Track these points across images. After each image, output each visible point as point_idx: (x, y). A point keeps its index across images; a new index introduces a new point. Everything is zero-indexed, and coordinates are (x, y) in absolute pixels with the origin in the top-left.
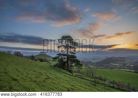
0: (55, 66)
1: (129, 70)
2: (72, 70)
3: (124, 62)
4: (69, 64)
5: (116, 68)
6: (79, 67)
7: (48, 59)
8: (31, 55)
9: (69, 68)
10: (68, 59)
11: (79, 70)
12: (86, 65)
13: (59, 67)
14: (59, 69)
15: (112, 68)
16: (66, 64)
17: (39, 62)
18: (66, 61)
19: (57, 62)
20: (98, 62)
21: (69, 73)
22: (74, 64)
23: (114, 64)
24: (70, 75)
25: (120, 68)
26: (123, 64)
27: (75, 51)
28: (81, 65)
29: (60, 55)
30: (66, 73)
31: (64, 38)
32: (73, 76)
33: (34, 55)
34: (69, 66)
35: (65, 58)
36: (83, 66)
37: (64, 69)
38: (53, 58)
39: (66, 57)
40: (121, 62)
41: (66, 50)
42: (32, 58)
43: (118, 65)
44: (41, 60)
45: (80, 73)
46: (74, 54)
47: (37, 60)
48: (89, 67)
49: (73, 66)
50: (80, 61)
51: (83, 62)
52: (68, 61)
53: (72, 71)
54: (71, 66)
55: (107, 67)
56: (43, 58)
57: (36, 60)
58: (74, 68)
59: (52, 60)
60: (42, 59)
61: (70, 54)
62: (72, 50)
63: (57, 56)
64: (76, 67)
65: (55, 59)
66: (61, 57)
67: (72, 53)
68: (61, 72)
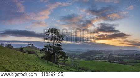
0: (42, 58)
1: (105, 61)
2: (58, 62)
3: (102, 54)
4: (56, 56)
5: (96, 59)
6: (65, 59)
7: (35, 51)
8: (20, 47)
9: (56, 60)
10: (54, 51)
11: (64, 62)
12: (71, 57)
13: (46, 59)
14: (46, 61)
15: (93, 60)
17: (27, 54)
18: (52, 53)
19: (45, 54)
20: (81, 55)
21: (55, 65)
22: (60, 56)
23: (94, 56)
24: (57, 67)
25: (98, 59)
26: (100, 56)
27: (61, 43)
28: (67, 57)
30: (52, 65)
31: (51, 30)
32: (59, 67)
33: (23, 47)
34: (56, 58)
35: (51, 50)
36: (68, 58)
37: (51, 61)
38: (41, 50)
39: (52, 49)
40: (100, 54)
41: (53, 42)
42: (21, 50)
43: (97, 57)
44: (30, 52)
45: (65, 65)
46: (60, 46)
47: (26, 52)
48: (74, 59)
49: (59, 58)
50: (65, 54)
51: (68, 54)
52: (54, 53)
53: (58, 63)
54: (58, 58)
55: (89, 59)
56: (31, 50)
57: (25, 52)
58: (60, 59)
60: (30, 51)
61: (57, 46)
62: (58, 42)
63: (44, 48)
64: (62, 59)
65: (42, 51)
66: (47, 49)
67: (58, 45)
68: (48, 64)
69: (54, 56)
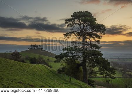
0: (59, 71)
2: (93, 79)
4: (88, 68)
6: (108, 75)
7: (46, 58)
8: (13, 51)
9: (88, 76)
11: (108, 81)
12: (123, 72)
13: (67, 74)
14: (68, 78)
16: (81, 68)
17: (28, 64)
18: (80, 62)
19: (64, 64)
22: (96, 69)
27: (98, 42)
28: (113, 71)
29: (69, 49)
31: (76, 16)
33: (18, 51)
34: (88, 72)
35: (79, 57)
36: (116, 72)
37: (77, 78)
38: (57, 57)
39: (81, 54)
41: (81, 40)
42: (16, 56)
44: (33, 61)
46: (98, 47)
47: (25, 61)
49: (95, 73)
50: (109, 63)
51: (116, 64)
52: (84, 61)
53: (94, 82)
54: (92, 72)
56: (37, 56)
57: (23, 61)
58: (98, 75)
59: (54, 59)
60: (35, 58)
62: (92, 40)
63: (64, 52)
64: (101, 74)
65: (59, 58)
66: (70, 55)
67: (92, 46)
68: (71, 84)
69: (85, 69)
